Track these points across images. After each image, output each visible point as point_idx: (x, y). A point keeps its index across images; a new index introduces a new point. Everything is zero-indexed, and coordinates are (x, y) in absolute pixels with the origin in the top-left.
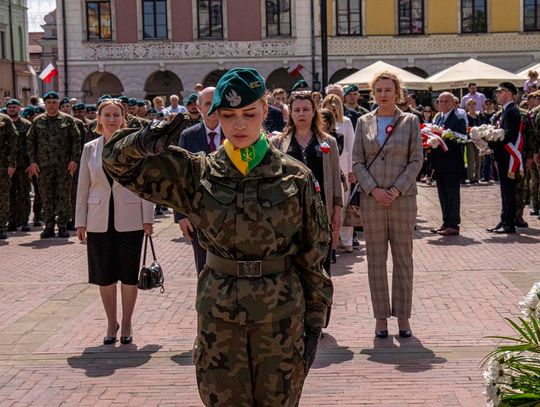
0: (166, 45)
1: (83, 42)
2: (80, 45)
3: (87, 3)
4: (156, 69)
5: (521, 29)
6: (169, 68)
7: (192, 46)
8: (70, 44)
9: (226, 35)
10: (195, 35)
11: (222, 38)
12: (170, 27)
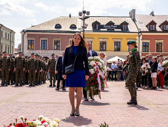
0: (46, 51)
1: (27, 49)
2: (26, 50)
3: (29, 40)
4: (44, 56)
5: (128, 51)
6: (47, 56)
7: (52, 51)
8: (24, 50)
9: (60, 49)
10: (53, 49)
11: (59, 50)
12: (47, 47)
